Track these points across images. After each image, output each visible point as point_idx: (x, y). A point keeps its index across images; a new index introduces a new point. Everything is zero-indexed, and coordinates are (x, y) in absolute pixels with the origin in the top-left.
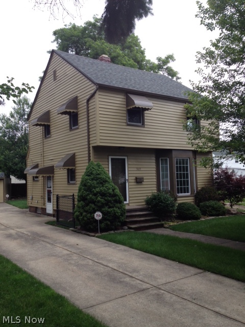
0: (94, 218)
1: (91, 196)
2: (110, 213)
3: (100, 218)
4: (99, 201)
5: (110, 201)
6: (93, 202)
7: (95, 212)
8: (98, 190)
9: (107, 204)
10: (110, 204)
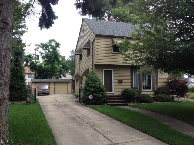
0: (88, 98)
1: (88, 88)
2: (96, 96)
3: (92, 98)
4: (91, 90)
5: (97, 91)
6: (89, 91)
7: (89, 95)
8: (91, 85)
9: (95, 92)
10: (97, 92)
